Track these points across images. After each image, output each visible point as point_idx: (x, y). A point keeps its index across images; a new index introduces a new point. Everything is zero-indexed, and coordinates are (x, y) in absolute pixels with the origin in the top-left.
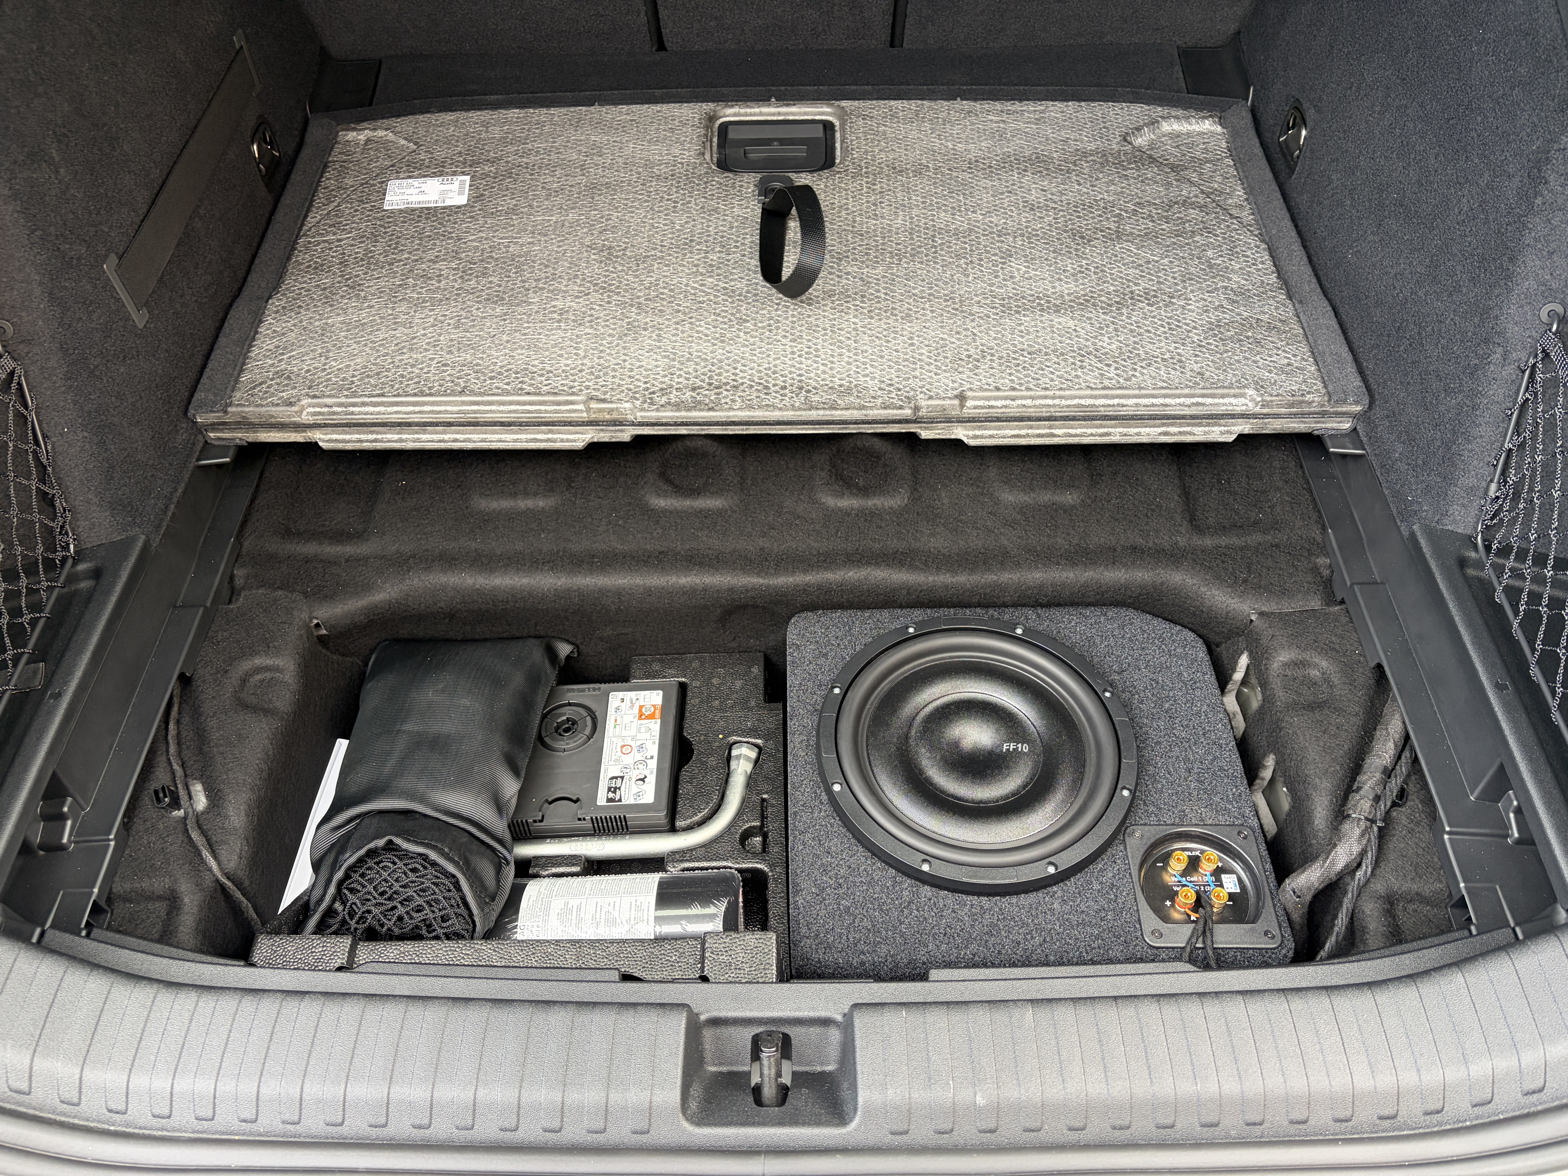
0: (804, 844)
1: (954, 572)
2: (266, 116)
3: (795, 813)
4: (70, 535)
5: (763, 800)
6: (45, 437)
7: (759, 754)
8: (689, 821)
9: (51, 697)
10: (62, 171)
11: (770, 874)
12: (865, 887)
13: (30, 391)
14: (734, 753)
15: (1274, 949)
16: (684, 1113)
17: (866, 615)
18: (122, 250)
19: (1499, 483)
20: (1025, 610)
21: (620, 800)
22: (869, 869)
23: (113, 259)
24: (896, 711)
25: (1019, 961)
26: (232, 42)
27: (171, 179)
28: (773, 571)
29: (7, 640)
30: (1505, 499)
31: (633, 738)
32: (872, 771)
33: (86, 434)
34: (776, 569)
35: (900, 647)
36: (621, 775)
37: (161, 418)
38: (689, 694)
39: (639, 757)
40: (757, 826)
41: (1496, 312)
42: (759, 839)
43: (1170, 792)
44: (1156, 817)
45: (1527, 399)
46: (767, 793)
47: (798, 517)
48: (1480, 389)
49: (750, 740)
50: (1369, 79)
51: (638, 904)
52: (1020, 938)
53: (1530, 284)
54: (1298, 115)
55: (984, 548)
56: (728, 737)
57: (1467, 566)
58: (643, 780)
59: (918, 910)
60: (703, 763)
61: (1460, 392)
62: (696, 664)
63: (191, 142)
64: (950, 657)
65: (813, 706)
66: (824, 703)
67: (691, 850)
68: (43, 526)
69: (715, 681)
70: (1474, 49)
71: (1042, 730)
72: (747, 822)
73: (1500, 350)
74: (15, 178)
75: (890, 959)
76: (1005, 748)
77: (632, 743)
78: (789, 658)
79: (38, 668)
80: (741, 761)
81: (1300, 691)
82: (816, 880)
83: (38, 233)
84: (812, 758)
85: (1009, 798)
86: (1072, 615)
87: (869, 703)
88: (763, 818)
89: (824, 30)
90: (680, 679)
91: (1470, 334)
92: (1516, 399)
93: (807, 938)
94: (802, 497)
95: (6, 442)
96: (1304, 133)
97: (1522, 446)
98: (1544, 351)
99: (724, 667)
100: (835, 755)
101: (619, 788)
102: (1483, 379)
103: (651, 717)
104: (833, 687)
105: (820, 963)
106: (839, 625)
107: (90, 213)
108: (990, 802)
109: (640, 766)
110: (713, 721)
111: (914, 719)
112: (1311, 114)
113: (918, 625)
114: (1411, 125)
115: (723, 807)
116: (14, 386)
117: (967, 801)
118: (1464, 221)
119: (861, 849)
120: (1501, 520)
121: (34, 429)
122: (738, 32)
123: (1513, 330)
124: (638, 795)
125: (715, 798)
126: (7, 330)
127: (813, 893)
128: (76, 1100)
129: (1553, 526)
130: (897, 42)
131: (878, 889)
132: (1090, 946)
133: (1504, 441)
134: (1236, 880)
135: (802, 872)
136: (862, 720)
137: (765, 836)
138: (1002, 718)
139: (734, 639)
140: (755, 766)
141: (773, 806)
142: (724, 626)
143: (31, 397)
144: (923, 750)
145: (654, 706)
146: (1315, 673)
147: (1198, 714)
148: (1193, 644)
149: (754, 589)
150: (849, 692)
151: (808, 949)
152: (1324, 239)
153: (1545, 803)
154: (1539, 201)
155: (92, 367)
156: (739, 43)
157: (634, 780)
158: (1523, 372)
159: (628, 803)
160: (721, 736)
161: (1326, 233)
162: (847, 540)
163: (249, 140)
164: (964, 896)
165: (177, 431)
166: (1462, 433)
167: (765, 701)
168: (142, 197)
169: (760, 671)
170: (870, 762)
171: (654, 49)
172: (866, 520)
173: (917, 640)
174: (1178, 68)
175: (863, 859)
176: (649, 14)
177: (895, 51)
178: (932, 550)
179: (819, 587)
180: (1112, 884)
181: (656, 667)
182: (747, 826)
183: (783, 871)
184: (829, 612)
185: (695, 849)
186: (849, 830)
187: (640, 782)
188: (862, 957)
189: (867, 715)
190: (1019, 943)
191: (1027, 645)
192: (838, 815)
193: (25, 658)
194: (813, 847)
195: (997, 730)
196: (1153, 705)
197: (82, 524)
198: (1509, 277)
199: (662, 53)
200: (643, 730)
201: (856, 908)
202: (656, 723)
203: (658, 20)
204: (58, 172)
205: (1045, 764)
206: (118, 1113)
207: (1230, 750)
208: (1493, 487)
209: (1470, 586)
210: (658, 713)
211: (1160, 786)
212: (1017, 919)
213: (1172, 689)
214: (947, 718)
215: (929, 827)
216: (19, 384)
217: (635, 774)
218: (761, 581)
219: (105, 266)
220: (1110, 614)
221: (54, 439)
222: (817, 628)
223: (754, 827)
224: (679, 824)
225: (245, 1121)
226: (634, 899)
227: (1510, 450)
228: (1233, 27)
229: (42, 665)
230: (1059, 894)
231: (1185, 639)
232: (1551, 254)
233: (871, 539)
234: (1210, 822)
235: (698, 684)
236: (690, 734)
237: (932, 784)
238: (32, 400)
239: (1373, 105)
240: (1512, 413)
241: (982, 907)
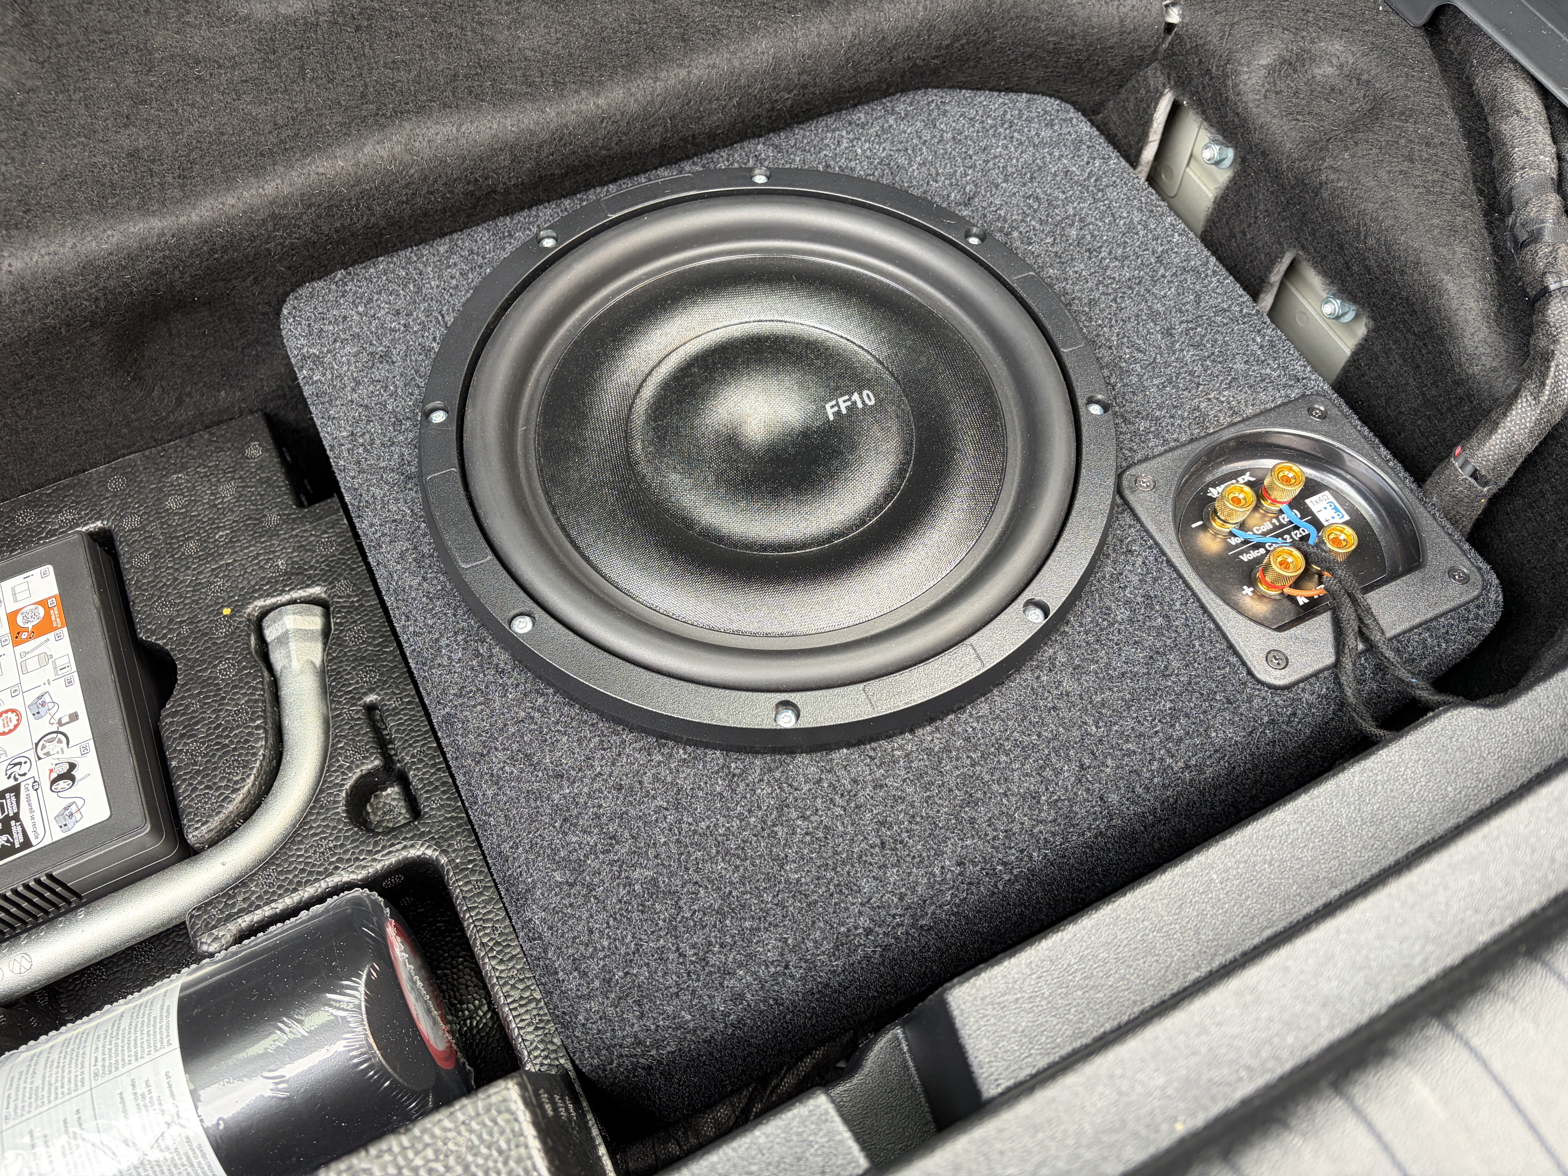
0: (495, 780)
1: (594, 85)
3: (448, 719)
5: (371, 709)
7: (327, 616)
8: (215, 822)
11: (443, 860)
12: (670, 819)
14: (271, 633)
15: (1477, 598)
17: (442, 249)
20: (749, 145)
21: (27, 843)
22: (664, 772)
24: (584, 416)
25: (1054, 834)
28: (177, 193)
31: (15, 691)
32: (587, 560)
34: (182, 187)
35: (539, 283)
36: (12, 783)
38: (123, 549)
39: (43, 726)
40: (376, 770)
42: (392, 792)
43: (1155, 382)
44: (1156, 436)
46: (371, 690)
47: (197, 62)
49: (295, 595)
51: (141, 1089)
52: (1031, 783)
55: (634, 21)
56: (243, 606)
58: (68, 775)
59: (804, 818)
60: (205, 683)
62: (116, 483)
64: (648, 275)
65: (400, 469)
66: (419, 457)
67: (244, 884)
69: (171, 503)
71: (883, 353)
72: (350, 769)
75: (793, 959)
76: (830, 412)
77: (17, 703)
78: (307, 391)
80: (293, 645)
81: (1316, 110)
82: (555, 851)
84: (438, 582)
85: (881, 508)
86: (837, 129)
87: (521, 421)
88: (382, 744)
90: (91, 527)
93: (589, 997)
94: (189, 18)
99: (183, 468)
100: (490, 556)
101: (16, 817)
103: (44, 628)
104: (427, 414)
105: (640, 1043)
106: (392, 287)
108: (849, 529)
109: (50, 747)
110: (197, 586)
111: (628, 419)
113: (560, 228)
115: (286, 758)
117: (804, 546)
119: (628, 737)
124: (67, 814)
125: (261, 747)
127: (559, 885)
131: (700, 808)
132: (1169, 738)
134: (1332, 499)
135: (515, 846)
136: (520, 460)
137: (403, 781)
138: (800, 358)
139: (180, 402)
140: (325, 644)
141: (396, 712)
142: (137, 378)
144: (674, 477)
145: (43, 603)
146: (1324, 71)
147: (1131, 228)
148: (1062, 115)
149: (144, 249)
150: (469, 411)
151: (601, 1024)
157: (46, 784)
159: (47, 841)
160: (227, 611)
162: (331, 81)
164: (884, 743)
167: (301, 505)
169: (265, 450)
170: (573, 542)
172: (358, 28)
173: (569, 257)
175: (642, 758)
178: (529, 53)
179: (307, 201)
180: (1149, 597)
181: (25, 518)
182: (353, 777)
183: (469, 842)
184: (358, 269)
185: (251, 878)
186: (585, 707)
187: (62, 784)
188: (728, 983)
189: (525, 447)
190: (1036, 797)
191: (787, 199)
192: (549, 684)
194: (519, 779)
195: (801, 385)
196: (1050, 240)
200: (33, 664)
201: (672, 874)
202: (58, 638)
205: (919, 416)
207: (1214, 272)
210: (55, 614)
211: (1135, 379)
212: (1008, 745)
213: (1068, 201)
214: (693, 394)
215: (751, 629)
217: (44, 770)
218: (157, 224)
220: (901, 108)
222: (346, 309)
223: (370, 774)
224: (195, 835)
226: (126, 1081)
230: (1062, 658)
231: (1046, 112)
233: (385, 66)
234: (1250, 411)
235: (136, 521)
236: (153, 633)
237: (720, 539)
241: (929, 752)
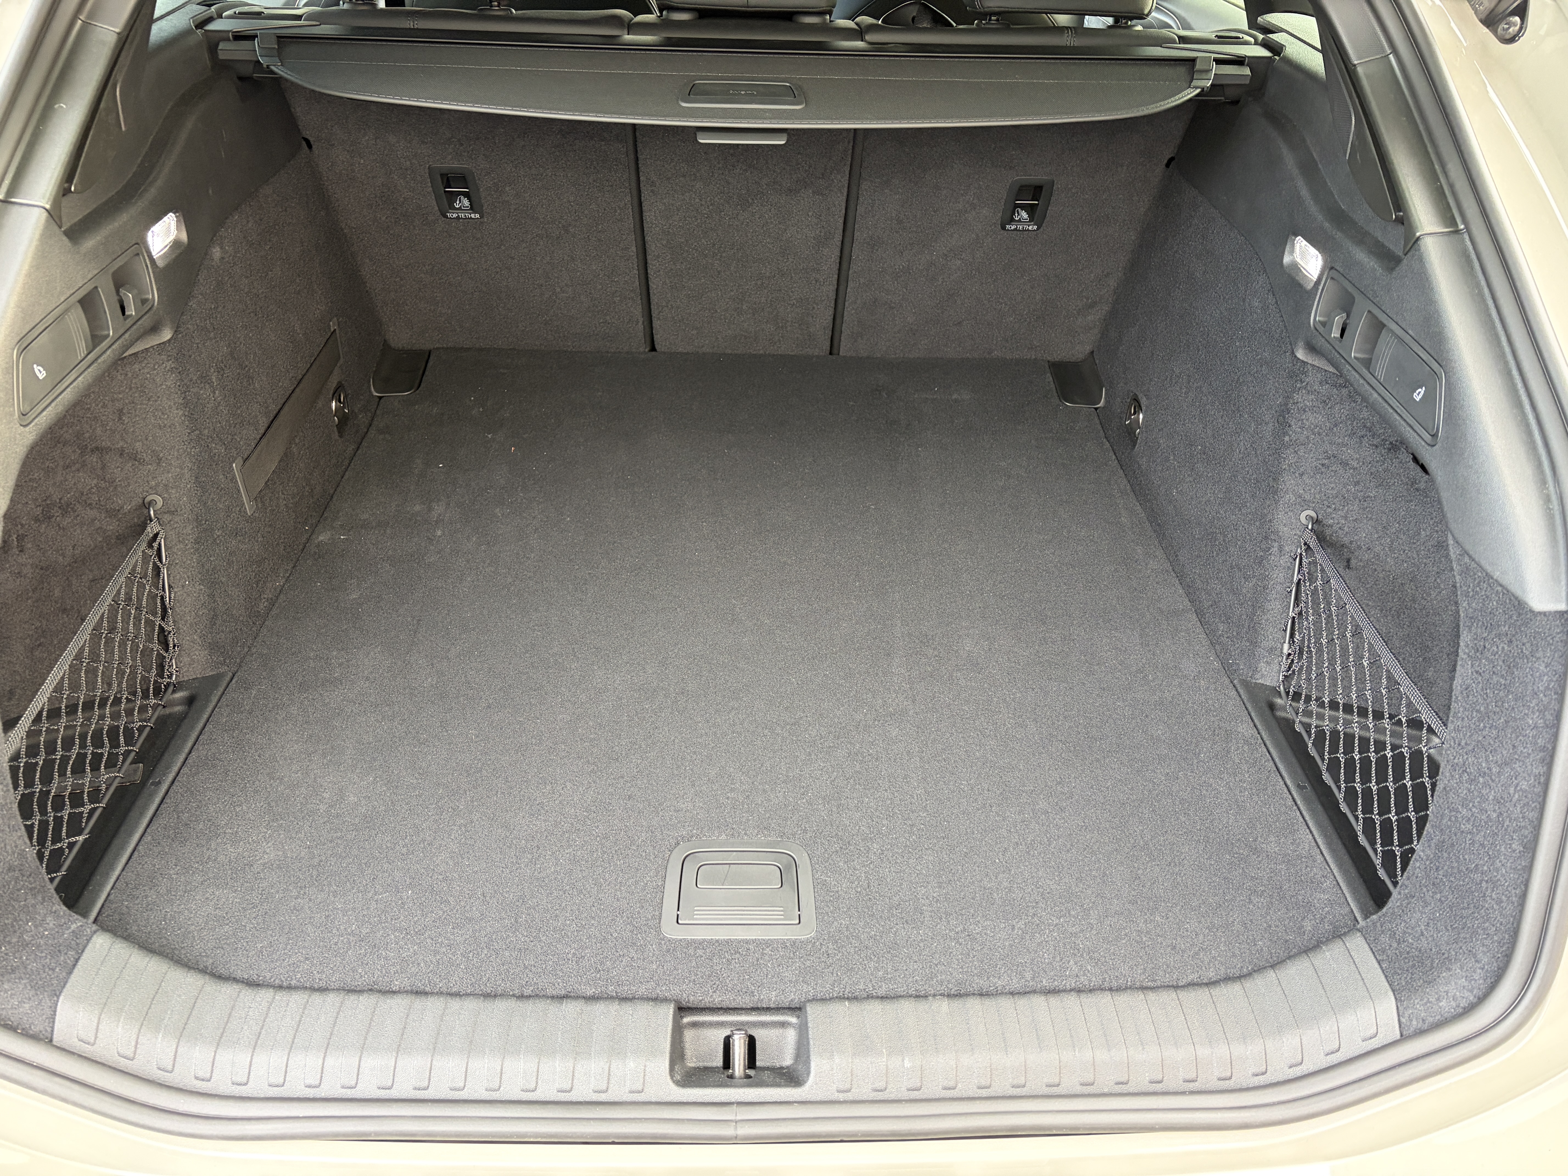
2: (343, 383)
4: (174, 667)
6: (170, 586)
9: (152, 784)
10: (217, 392)
13: (165, 551)
16: (672, 1077)
18: (245, 457)
19: (1289, 643)
23: (240, 460)
26: (329, 325)
27: (282, 412)
29: (122, 739)
30: (1295, 654)
33: (202, 587)
37: (252, 587)
41: (1270, 517)
45: (1300, 580)
48: (1267, 574)
50: (1177, 371)
53: (1290, 497)
54: (1137, 404)
57: (1276, 710)
61: (1254, 576)
63: (297, 390)
68: (159, 654)
70: (1238, 344)
73: (1276, 545)
74: (189, 391)
79: (138, 768)
83: (197, 432)
89: (779, 340)
91: (1255, 534)
92: (1293, 580)
95: (144, 585)
96: (1141, 416)
97: (1300, 614)
98: (1305, 544)
102: (1268, 566)
107: (230, 426)
112: (1144, 401)
114: (1205, 398)
116: (155, 545)
118: (1243, 458)
120: (1294, 671)
121: (163, 580)
122: (714, 339)
123: (1284, 530)
126: (158, 503)
128: (170, 1068)
129: (1325, 666)
130: (835, 351)
133: (1289, 612)
143: (166, 555)
152: (1159, 486)
153: (1337, 865)
154: (1287, 438)
155: (216, 537)
156: (714, 347)
158: (1295, 560)
161: (1160, 482)
163: (331, 396)
165: (261, 600)
166: (1259, 607)
168: (263, 422)
171: (647, 350)
174: (1049, 375)
176: (645, 323)
177: (834, 357)
193: (133, 755)
197: (186, 659)
198: (1275, 492)
199: (653, 353)
203: (652, 328)
204: (215, 393)
206: (203, 1080)
208: (1286, 646)
209: (1279, 724)
216: (160, 544)
219: (234, 465)
221: (176, 590)
225: (309, 1086)
227: (1294, 618)
228: (1088, 348)
229: (141, 765)
232: (1301, 475)
238: (166, 557)
239: (1181, 388)
240: (1291, 591)
